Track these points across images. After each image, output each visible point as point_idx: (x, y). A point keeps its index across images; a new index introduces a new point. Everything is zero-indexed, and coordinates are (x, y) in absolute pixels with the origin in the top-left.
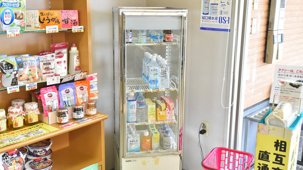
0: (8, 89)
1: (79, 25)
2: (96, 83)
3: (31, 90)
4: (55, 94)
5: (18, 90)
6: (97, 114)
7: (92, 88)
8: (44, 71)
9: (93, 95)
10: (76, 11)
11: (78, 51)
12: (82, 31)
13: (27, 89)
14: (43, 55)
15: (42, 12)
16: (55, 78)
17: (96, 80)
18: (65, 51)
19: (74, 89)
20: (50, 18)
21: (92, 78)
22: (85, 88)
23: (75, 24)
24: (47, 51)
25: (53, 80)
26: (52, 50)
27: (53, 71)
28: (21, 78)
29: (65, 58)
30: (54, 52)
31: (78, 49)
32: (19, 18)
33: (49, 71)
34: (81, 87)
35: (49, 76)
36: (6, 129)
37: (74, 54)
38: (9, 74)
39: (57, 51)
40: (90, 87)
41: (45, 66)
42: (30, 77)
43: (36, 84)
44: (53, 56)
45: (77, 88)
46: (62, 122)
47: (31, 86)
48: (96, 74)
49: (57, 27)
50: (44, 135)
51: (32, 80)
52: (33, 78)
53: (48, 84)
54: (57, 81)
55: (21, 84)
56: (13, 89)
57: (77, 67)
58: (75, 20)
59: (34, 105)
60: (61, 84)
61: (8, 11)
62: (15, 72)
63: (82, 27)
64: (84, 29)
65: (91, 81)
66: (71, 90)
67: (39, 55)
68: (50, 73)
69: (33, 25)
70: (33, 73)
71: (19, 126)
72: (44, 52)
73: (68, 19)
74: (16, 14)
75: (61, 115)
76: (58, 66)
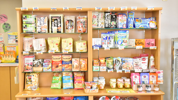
0: (117, 71)
1: (155, 46)
2: (162, 75)
3: (127, 73)
4: (138, 77)
5: (121, 72)
6: (159, 91)
7: (159, 78)
8: (135, 66)
9: (160, 81)
10: (154, 39)
11: (154, 58)
12: (156, 49)
13: (125, 72)
14: (136, 58)
15: (137, 40)
16: (139, 69)
17: (162, 74)
18: (147, 58)
19: (149, 76)
20: (140, 42)
21: (159, 73)
22: (155, 77)
23: (153, 45)
24: (137, 57)
25: (138, 70)
26: (140, 57)
27: (139, 66)
28: (124, 67)
29: (147, 61)
30: (141, 58)
31: (154, 57)
32: (125, 42)
33: (137, 66)
34: (153, 76)
35: (136, 68)
36: (115, 87)
37: (152, 59)
38: (118, 65)
39: (142, 58)
40: (158, 77)
41: (136, 64)
42: (128, 67)
43: (130, 70)
44: (140, 59)
45: (150, 76)
46: (139, 90)
47: (127, 71)
48: (162, 71)
49: (142, 46)
50: (128, 93)
51: (129, 69)
52: (129, 68)
53: (135, 72)
54: (140, 71)
55: (123, 69)
56: (119, 71)
57: (152, 66)
58: (153, 44)
59: (128, 80)
60: (142, 72)
61: (120, 39)
62: (120, 64)
63: (156, 47)
64: (157, 48)
65: (159, 74)
66: (147, 77)
67: (133, 58)
68: (137, 67)
69: (132, 45)
70: (129, 66)
71: (121, 87)
72: (136, 57)
73: (150, 43)
74: (123, 41)
75: (139, 87)
76: (143, 64)
